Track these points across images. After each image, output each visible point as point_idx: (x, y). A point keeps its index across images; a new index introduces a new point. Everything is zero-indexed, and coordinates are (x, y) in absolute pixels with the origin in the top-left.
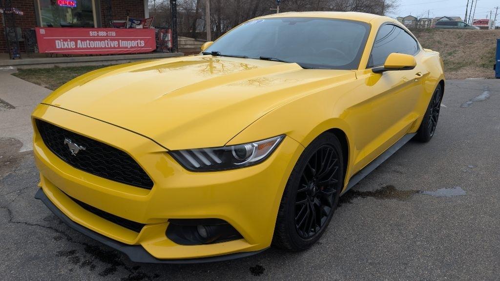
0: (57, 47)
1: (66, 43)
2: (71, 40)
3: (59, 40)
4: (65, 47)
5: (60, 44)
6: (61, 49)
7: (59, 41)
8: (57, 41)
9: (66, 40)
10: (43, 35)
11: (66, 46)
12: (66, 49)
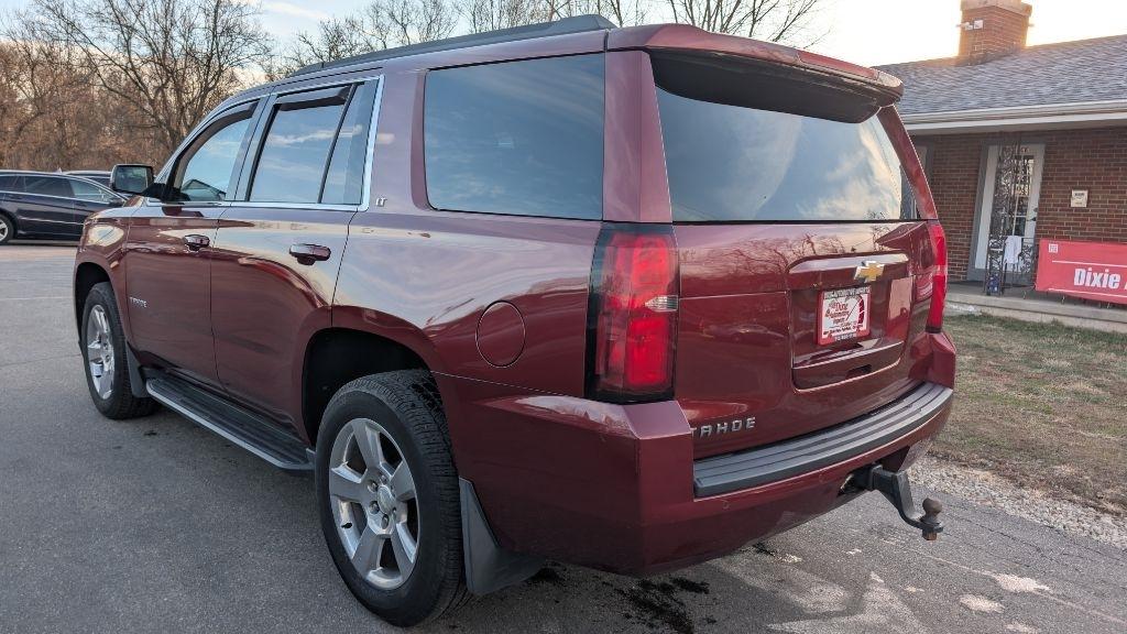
0: (1076, 283)
1: (1097, 277)
2: (1112, 271)
3: (1086, 268)
4: (1093, 285)
5: (1082, 278)
6: (1083, 287)
7: (1084, 271)
8: (1078, 271)
9: (1100, 270)
10: (1054, 256)
11: (1096, 282)
12: (1095, 289)
